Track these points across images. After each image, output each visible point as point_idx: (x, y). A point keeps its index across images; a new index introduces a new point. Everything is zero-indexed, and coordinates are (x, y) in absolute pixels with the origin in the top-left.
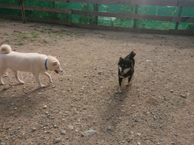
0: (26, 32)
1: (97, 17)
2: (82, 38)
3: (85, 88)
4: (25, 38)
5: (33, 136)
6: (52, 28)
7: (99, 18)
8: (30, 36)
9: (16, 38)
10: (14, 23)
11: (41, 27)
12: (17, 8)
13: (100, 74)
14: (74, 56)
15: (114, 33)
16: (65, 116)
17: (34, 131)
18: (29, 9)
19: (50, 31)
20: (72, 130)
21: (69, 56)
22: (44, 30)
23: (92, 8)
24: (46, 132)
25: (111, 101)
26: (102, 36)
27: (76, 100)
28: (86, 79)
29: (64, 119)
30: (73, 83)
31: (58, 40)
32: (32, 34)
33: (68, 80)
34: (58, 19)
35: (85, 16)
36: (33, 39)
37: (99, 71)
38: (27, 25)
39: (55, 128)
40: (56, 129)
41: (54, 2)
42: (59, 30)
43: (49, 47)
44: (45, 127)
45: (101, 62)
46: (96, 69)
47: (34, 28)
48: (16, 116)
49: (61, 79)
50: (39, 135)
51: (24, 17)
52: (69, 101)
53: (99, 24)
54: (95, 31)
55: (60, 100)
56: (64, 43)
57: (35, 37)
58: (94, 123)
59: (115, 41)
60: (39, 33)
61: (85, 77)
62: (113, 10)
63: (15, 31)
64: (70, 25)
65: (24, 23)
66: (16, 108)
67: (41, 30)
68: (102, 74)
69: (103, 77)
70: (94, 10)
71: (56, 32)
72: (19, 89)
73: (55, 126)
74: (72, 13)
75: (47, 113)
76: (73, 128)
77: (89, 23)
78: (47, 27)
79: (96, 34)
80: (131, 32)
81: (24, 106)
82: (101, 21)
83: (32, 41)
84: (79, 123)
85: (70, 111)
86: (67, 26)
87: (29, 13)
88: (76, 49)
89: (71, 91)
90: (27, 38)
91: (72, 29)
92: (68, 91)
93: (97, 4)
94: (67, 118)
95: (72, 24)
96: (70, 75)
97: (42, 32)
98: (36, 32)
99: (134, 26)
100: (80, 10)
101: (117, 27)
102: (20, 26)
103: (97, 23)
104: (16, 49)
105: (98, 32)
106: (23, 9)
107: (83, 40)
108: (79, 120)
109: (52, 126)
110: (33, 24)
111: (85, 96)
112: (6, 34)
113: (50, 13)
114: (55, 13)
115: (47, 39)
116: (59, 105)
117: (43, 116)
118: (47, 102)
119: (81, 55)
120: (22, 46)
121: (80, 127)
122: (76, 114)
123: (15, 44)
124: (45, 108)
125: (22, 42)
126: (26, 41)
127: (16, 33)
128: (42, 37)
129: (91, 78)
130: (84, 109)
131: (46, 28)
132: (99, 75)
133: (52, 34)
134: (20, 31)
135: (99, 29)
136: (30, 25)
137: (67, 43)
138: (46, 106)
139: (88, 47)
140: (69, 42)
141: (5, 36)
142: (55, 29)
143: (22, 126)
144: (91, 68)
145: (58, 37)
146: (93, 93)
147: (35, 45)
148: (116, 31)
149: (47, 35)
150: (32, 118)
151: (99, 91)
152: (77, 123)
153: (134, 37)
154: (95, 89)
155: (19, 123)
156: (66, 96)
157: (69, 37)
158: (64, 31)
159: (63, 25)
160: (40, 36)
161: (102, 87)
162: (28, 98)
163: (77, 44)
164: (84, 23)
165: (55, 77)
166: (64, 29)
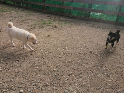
0: (45, 20)
1: (90, 13)
2: (79, 26)
3: (80, 61)
4: (44, 23)
5: (46, 89)
6: (60, 18)
7: (91, 13)
8: (47, 22)
9: (39, 23)
10: (38, 14)
11: (54, 17)
12: (41, 5)
13: (91, 52)
15: (101, 24)
16: (67, 79)
17: (47, 86)
19: (59, 20)
20: (72, 91)
21: (69, 37)
22: (55, 19)
23: (87, 6)
24: (55, 88)
25: (100, 75)
26: (92, 25)
27: (74, 69)
28: (81, 55)
29: (66, 82)
30: (72, 56)
31: (63, 27)
32: (48, 21)
33: (69, 53)
34: (64, 12)
35: (82, 11)
36: (49, 24)
37: (90, 51)
38: (45, 15)
39: (60, 86)
40: (61, 88)
41: (63, 2)
42: (64, 20)
43: (58, 30)
44: (54, 85)
45: (92, 44)
46: (88, 49)
47: (50, 17)
48: (37, 73)
49: (64, 53)
50: (50, 89)
51: (44, 10)
52: (70, 69)
53: (90, 17)
54: (87, 22)
55: (64, 67)
56: (67, 28)
57: (50, 23)
58: (87, 90)
59: (101, 30)
60: (52, 21)
61: (80, 53)
62: (102, 8)
63: (39, 19)
64: (71, 16)
65: (44, 14)
66: (37, 68)
67: (53, 19)
68: (92, 53)
69: (94, 55)
70: (89, 8)
71: (62, 21)
72: (40, 55)
73: (61, 85)
74: (74, 9)
75: (56, 74)
76: (72, 90)
77: (83, 16)
79: (88, 23)
80: (113, 24)
81: (42, 67)
82: (93, 15)
83: (48, 25)
84: (77, 87)
86: (69, 17)
87: (48, 7)
89: (71, 62)
90: (46, 23)
91: (72, 20)
92: (69, 61)
93: (91, 4)
94: (68, 81)
96: (70, 51)
97: (54, 20)
98: (51, 20)
99: (117, 21)
100: (79, 7)
101: (104, 20)
102: (42, 16)
104: (39, 29)
105: (90, 22)
106: (45, 5)
107: (79, 27)
108: (77, 85)
109: (58, 85)
110: (49, 15)
111: (80, 67)
113: (59, 9)
114: (63, 9)
115: (57, 25)
116: (63, 71)
117: (53, 76)
118: (56, 67)
119: (78, 38)
120: (43, 28)
121: (78, 90)
122: (74, 79)
123: (39, 27)
124: (54, 71)
125: (43, 26)
126: (45, 25)
128: (54, 23)
129: (84, 55)
130: (80, 77)
131: (57, 18)
132: (90, 54)
133: (60, 22)
134: (42, 19)
135: (90, 21)
136: (48, 16)
137: (69, 28)
138: (55, 70)
139: (82, 32)
140: (70, 28)
141: (34, 21)
142: (62, 19)
143: (40, 81)
145: (63, 24)
146: (86, 66)
147: (50, 28)
148: (102, 23)
149: (57, 22)
150: (46, 76)
151: (90, 66)
152: (75, 87)
153: (116, 28)
154: (87, 64)
155: (39, 78)
156: (68, 65)
157: (70, 25)
158: (67, 20)
159: (67, 17)
160: (53, 23)
161: (93, 63)
162: (45, 62)
163: (75, 29)
164: (80, 16)
165: (61, 51)
166: (67, 19)
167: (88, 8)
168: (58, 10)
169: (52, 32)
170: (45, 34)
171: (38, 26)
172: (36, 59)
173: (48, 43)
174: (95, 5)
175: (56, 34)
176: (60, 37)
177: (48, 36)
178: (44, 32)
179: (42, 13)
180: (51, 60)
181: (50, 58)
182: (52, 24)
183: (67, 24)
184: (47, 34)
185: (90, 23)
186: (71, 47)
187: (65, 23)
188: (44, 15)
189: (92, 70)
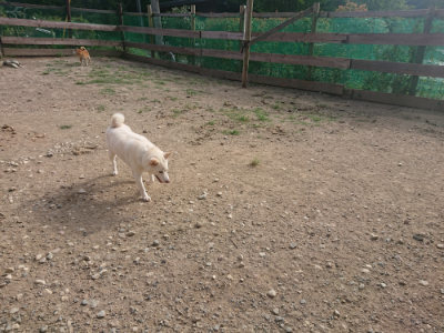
0: (245, 107)
1: (415, 78)
3: (373, 272)
4: (242, 119)
6: (298, 101)
8: (251, 115)
9: (226, 118)
10: (225, 87)
11: (275, 97)
12: (236, 57)
13: (419, 238)
14: (346, 175)
18: (257, 59)
19: (292, 106)
22: (280, 106)
23: (405, 56)
26: (426, 127)
27: (347, 301)
28: (376, 245)
30: (340, 248)
31: (308, 131)
32: (255, 111)
33: (328, 236)
34: (313, 80)
35: (385, 73)
36: (257, 124)
37: (416, 231)
38: (246, 91)
41: (312, 44)
42: (313, 105)
43: (289, 143)
45: (422, 203)
46: (406, 223)
47: (260, 99)
48: (212, 296)
49: (310, 231)
51: (244, 75)
52: (329, 297)
53: (418, 95)
54: (406, 112)
55: (306, 286)
56: (323, 136)
57: (261, 119)
60: (269, 109)
61: (376, 239)
63: (225, 105)
64: (341, 93)
65: (244, 86)
66: (214, 277)
67: (273, 103)
68: (425, 240)
69: (429, 250)
70: (411, 61)
71: (305, 110)
74: (350, 67)
75: (276, 311)
77: (390, 90)
78: (288, 97)
79: (407, 118)
81: (230, 276)
82: (427, 87)
83: (255, 127)
85: (329, 325)
86: (332, 95)
87: (256, 65)
88: (351, 157)
89: (334, 270)
90: (247, 120)
91: (342, 105)
92: (328, 267)
93: (422, 48)
95: (344, 91)
96: (333, 225)
97: (276, 108)
98: (264, 108)
100: (373, 59)
102: (235, 94)
103: (413, 92)
104: (223, 141)
105: (416, 115)
106: (246, 59)
107: (369, 134)
110: (259, 91)
111: (372, 296)
112: (211, 110)
113: (297, 67)
114: (310, 67)
115: (285, 126)
116: (303, 301)
117: (268, 316)
118: (276, 283)
119: (365, 175)
120: (236, 138)
123: (224, 132)
124: (271, 297)
125: (237, 129)
126: (244, 126)
127: (228, 109)
128: (276, 120)
129: (391, 247)
131: (285, 99)
132: (415, 243)
133: (295, 115)
134: (235, 104)
136: (253, 93)
138: (273, 293)
139: (385, 155)
140: (334, 137)
141: (209, 113)
142: (304, 102)
143: (222, 326)
144: (394, 216)
145: (308, 121)
146: (398, 293)
147: (259, 137)
149: (286, 115)
150: (243, 312)
151: (414, 294)
154: (402, 284)
155: (217, 316)
156: (321, 280)
157: (335, 125)
158: (323, 107)
159: (323, 93)
160: (271, 117)
161: (425, 283)
162: (240, 259)
163: (355, 142)
164: (376, 90)
165: (297, 222)
166: (323, 103)
167: (407, 60)
168: (291, 72)
169: (267, 151)
170: (242, 158)
171: (223, 129)
172: (211, 244)
173: (251, 188)
174: (438, 50)
175: (279, 157)
176: (295, 169)
177: (253, 165)
178: (239, 151)
179: (234, 85)
180: (262, 254)
181: (258, 248)
182: (266, 123)
183: (325, 122)
184: (250, 156)
185: (418, 118)
186: (336, 209)
187: (317, 116)
188: (243, 90)
189: (423, 313)
